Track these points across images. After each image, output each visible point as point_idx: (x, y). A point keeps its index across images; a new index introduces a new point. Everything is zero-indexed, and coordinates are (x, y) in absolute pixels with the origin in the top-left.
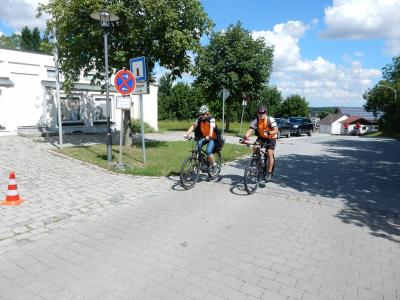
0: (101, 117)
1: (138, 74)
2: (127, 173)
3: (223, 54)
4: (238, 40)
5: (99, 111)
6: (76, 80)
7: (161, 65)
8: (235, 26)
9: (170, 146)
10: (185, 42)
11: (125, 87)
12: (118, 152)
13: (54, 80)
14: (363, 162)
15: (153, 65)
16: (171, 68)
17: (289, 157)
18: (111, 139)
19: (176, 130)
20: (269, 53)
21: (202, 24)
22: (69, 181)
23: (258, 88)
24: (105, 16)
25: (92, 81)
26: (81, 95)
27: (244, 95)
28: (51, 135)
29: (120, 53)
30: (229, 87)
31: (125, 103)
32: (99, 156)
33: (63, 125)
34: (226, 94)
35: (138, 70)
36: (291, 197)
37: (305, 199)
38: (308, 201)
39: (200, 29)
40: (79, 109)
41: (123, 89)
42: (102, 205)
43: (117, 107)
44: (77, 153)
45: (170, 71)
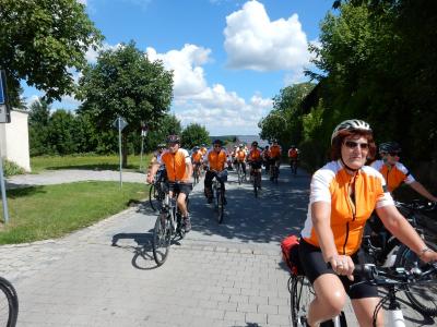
3: (115, 76)
4: (132, 62)
7: (30, 83)
8: (127, 44)
9: (49, 192)
10: (63, 53)
15: (18, 84)
16: (45, 88)
19: (58, 168)
21: (86, 35)
23: (158, 116)
27: (143, 124)
30: (125, 115)
34: (122, 123)
36: (218, 249)
37: (235, 250)
38: (239, 252)
39: (84, 41)
45: (43, 93)
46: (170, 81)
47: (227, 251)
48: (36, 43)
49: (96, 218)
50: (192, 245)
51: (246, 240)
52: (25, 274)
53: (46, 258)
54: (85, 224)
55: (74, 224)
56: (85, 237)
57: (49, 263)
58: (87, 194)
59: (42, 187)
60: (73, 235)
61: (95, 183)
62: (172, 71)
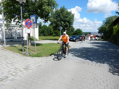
0: (20, 36)
1: (33, 21)
2: (30, 56)
3: (59, 16)
5: (19, 34)
6: (10, 23)
7: (40, 18)
8: (63, 7)
12: (26, 48)
13: (2, 23)
14: (105, 49)
15: (37, 18)
16: (44, 19)
17: (82, 48)
18: (24, 43)
19: (44, 39)
20: (73, 15)
22: (8, 61)
23: (70, 26)
25: (16, 23)
26: (13, 28)
27: (66, 28)
28: (2, 42)
29: (27, 14)
30: (62, 26)
31: (29, 31)
32: (19, 50)
33: (6, 38)
34: (61, 28)
35: (33, 19)
36: (89, 64)
37: (94, 65)
38: (96, 65)
39: (53, 6)
40: (12, 33)
41: (28, 26)
42: (21, 71)
43: (25, 32)
44: (11, 49)
45: (44, 20)
47: (92, 65)
48: (43, 8)
50: (82, 62)
51: (97, 62)
52: (41, 65)
55: (51, 53)
57: (46, 62)
58: (52, 46)
59: (42, 44)
62: (74, 14)
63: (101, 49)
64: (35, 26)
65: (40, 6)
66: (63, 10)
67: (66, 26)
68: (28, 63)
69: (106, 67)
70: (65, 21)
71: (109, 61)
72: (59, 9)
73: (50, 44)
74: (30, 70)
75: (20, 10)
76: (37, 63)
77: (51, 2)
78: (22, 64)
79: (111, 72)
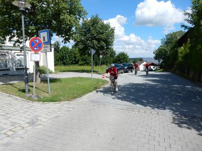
0: (21, 65)
1: (44, 40)
2: (39, 100)
3: (89, 31)
4: (96, 24)
5: (19, 62)
6: (3, 43)
7: (57, 35)
8: (95, 16)
9: (63, 81)
11: (36, 47)
14: (166, 86)
15: (52, 35)
16: (63, 37)
17: (129, 85)
18: (27, 78)
19: (64, 71)
20: (113, 30)
21: (80, 13)
23: (108, 48)
24: (22, 4)
25: (14, 44)
26: (8, 52)
27: (101, 52)
29: (33, 27)
30: (93, 48)
31: (36, 57)
32: (20, 90)
34: (93, 52)
35: (44, 37)
36: (141, 111)
37: (149, 112)
39: (79, 15)
40: (6, 61)
41: (35, 49)
42: (23, 128)
43: (31, 60)
44: (5, 89)
45: (62, 39)
46: (113, 32)
47: (145, 112)
48: (61, 17)
49: (84, 93)
50: (128, 108)
51: (153, 108)
52: (60, 115)
53: (66, 109)
54: (80, 96)
55: (75, 95)
56: (80, 101)
57: (68, 111)
58: (78, 83)
59: (60, 79)
60: (76, 100)
61: (81, 78)
62: (114, 28)
63: (160, 85)
64: (48, 49)
65: (57, 14)
66: (95, 22)
67: (102, 48)
68: (36, 114)
69: (167, 115)
70: (99, 40)
71: (173, 106)
72: (89, 19)
73: (74, 79)
74: (39, 125)
75: (21, 21)
76: (53, 112)
77: (75, 7)
78: (25, 115)
79: (175, 123)
